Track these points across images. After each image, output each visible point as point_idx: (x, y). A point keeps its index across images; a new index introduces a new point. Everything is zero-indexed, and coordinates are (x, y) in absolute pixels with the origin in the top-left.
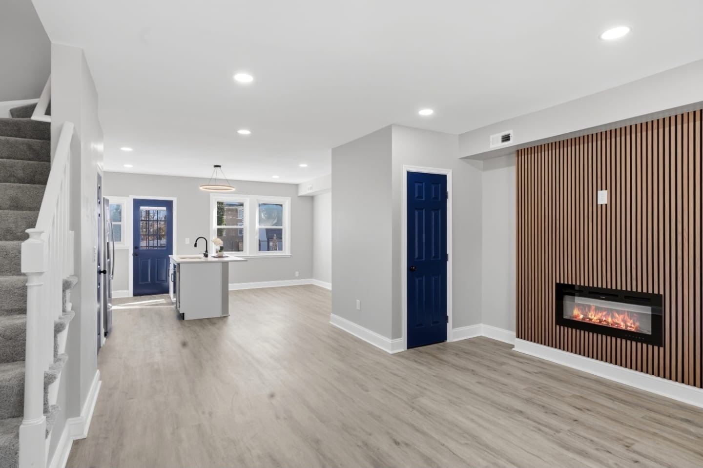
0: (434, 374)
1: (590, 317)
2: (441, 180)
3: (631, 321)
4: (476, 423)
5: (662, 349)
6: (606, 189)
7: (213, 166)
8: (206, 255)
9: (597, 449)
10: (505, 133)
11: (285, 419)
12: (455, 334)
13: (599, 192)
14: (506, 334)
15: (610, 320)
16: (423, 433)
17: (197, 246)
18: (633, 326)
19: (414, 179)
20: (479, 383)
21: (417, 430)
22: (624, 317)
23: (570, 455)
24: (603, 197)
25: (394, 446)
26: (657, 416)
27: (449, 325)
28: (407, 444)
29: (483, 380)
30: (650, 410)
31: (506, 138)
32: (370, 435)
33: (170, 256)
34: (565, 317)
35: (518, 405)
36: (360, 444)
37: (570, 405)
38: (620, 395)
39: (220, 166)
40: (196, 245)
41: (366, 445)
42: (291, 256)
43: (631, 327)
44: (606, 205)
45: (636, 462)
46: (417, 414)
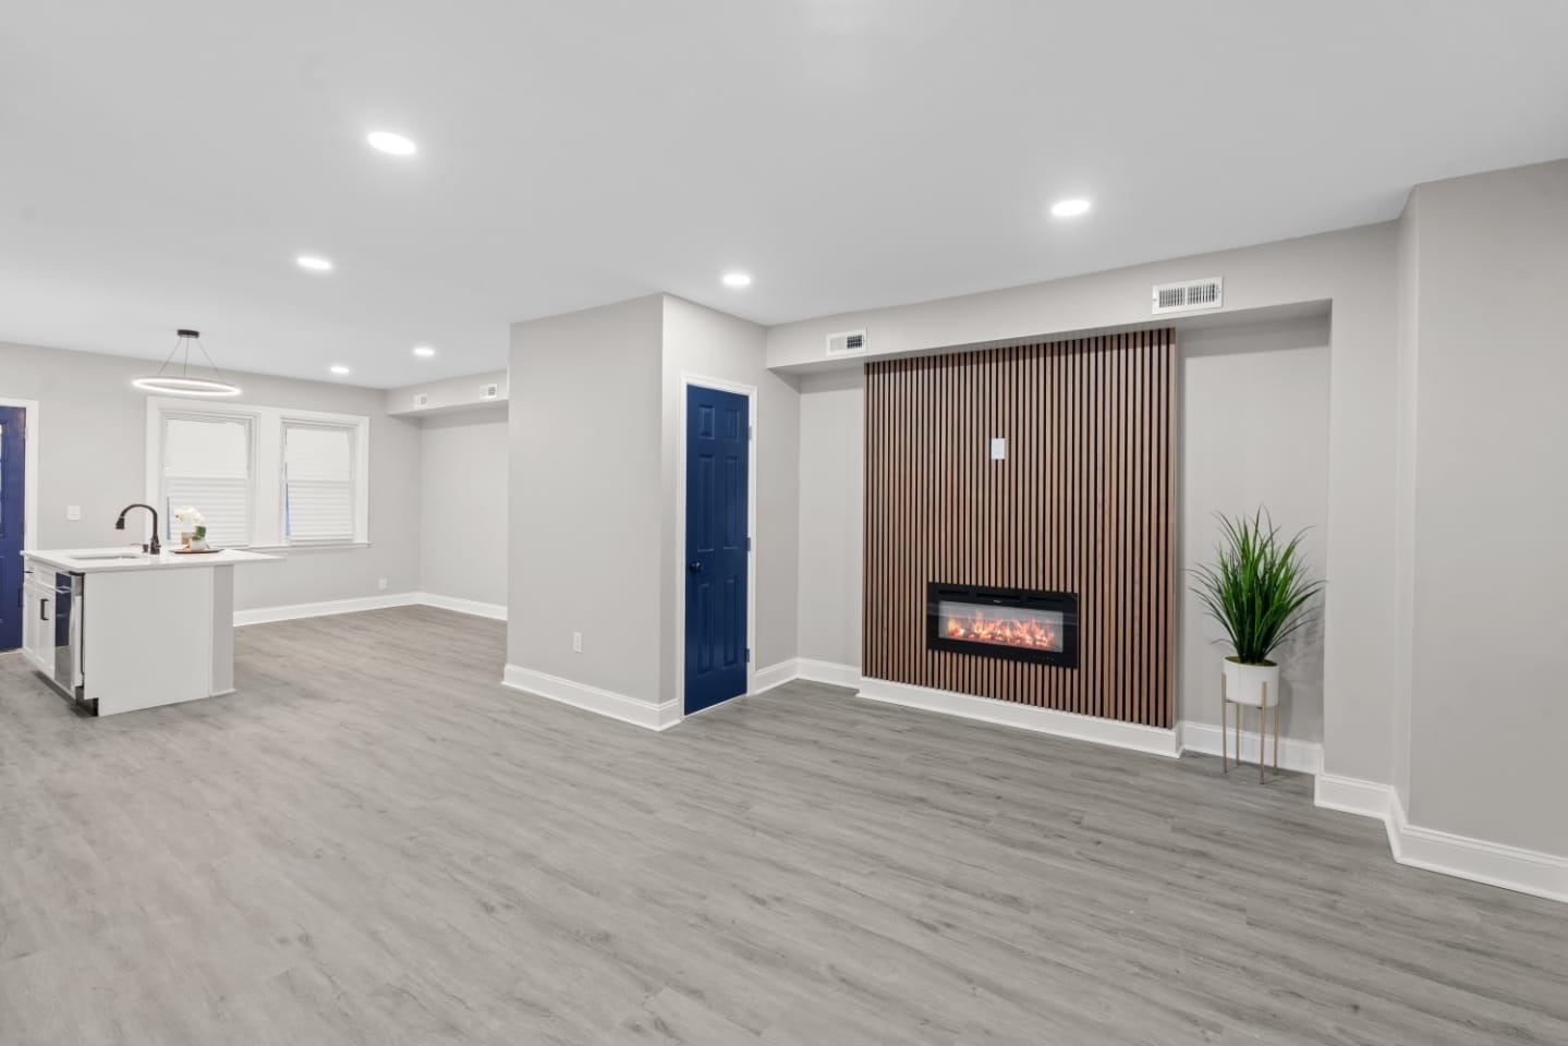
0: (757, 759)
1: (976, 631)
2: (740, 403)
3: (1042, 632)
4: (868, 832)
5: (1076, 672)
6: (1003, 437)
7: (176, 333)
8: (155, 550)
9: (1046, 836)
10: (854, 333)
11: (508, 907)
12: (760, 680)
13: (994, 441)
14: (845, 673)
15: (1008, 633)
16: (794, 871)
17: (126, 525)
18: (1044, 639)
19: (699, 398)
20: (835, 761)
21: (783, 868)
22: (1031, 626)
23: (1021, 854)
24: (999, 449)
25: (758, 907)
26: (1086, 770)
27: (751, 666)
28: (778, 899)
29: (839, 757)
30: (1073, 762)
31: (855, 342)
32: (703, 897)
33: (22, 553)
34: (941, 636)
35: (913, 789)
36: (692, 920)
37: (979, 774)
38: (1030, 747)
39: (195, 334)
40: (120, 524)
41: (706, 919)
42: (369, 545)
43: (1041, 641)
44: (1003, 461)
45: (1099, 843)
46: (767, 838)
